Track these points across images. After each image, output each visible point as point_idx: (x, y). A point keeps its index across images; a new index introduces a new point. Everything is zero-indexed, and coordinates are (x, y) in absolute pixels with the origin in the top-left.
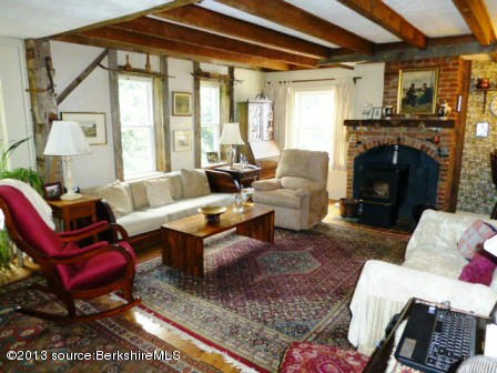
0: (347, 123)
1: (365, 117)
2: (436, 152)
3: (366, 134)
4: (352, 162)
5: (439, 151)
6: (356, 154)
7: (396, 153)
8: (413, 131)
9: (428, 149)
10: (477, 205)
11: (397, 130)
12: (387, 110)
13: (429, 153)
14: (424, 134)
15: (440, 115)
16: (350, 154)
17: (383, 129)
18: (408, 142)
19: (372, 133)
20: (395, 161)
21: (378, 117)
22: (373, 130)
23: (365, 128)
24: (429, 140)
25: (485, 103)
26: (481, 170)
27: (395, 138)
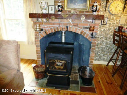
0: (32, 16)
1: (44, 12)
2: (90, 35)
3: (45, 23)
4: (39, 42)
5: (92, 34)
6: (40, 37)
7: (63, 35)
8: (76, 22)
9: (85, 33)
11: (65, 21)
12: (59, 6)
13: (85, 36)
14: (82, 24)
15: (93, 11)
16: (36, 37)
17: (57, 21)
18: (73, 29)
19: (51, 24)
20: (63, 41)
21: (53, 12)
22: (50, 21)
23: (45, 20)
24: (86, 28)
27: (65, 27)
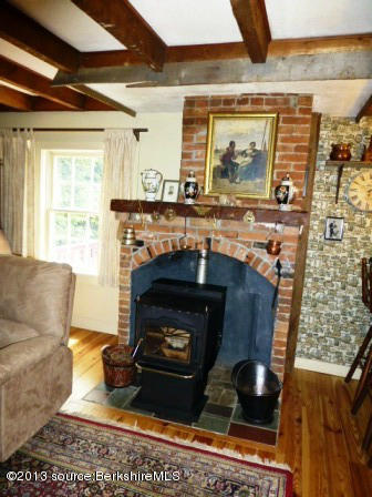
0: (117, 206)
1: (151, 198)
2: (272, 268)
3: (151, 227)
4: (128, 278)
5: (279, 265)
6: (134, 264)
7: (203, 262)
8: (234, 226)
9: (259, 261)
10: (326, 348)
11: (204, 223)
12: (187, 185)
13: (259, 269)
14: (250, 235)
15: (279, 202)
16: (123, 263)
17: (180, 221)
18: (224, 246)
19: (165, 228)
20: (201, 280)
21: (172, 199)
22: (163, 220)
23: (149, 217)
24: (260, 245)
25: (338, 186)
26: (332, 293)
27: (202, 239)
